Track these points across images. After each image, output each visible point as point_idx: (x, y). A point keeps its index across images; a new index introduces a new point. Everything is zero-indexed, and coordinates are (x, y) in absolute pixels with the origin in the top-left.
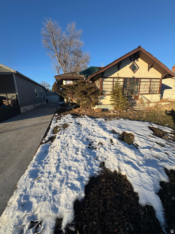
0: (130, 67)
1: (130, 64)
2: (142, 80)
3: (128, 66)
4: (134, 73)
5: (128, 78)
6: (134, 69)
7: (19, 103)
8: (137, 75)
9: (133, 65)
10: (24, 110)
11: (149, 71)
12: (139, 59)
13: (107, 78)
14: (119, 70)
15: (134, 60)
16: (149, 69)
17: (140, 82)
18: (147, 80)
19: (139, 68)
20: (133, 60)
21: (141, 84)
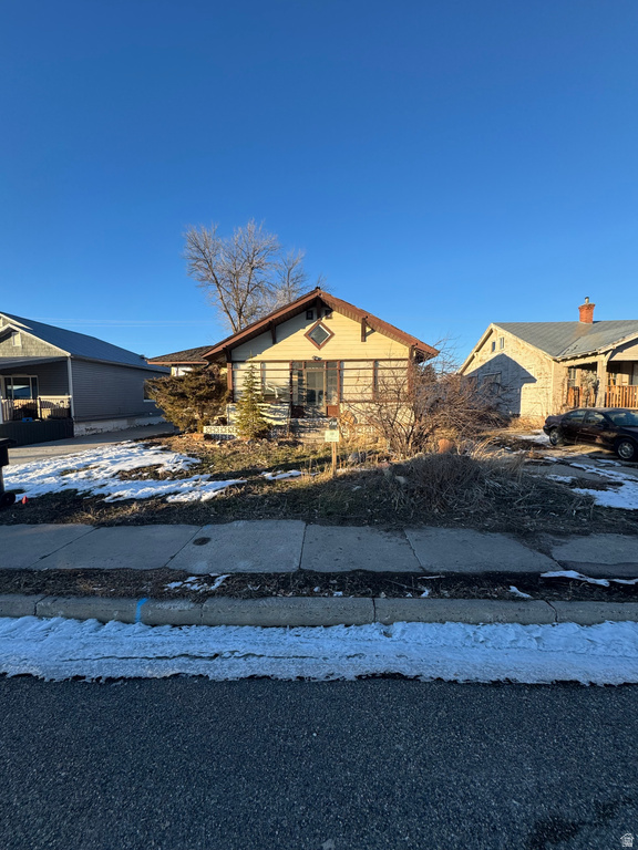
0: (308, 335)
1: (308, 328)
2: (346, 365)
3: (302, 332)
4: (319, 347)
5: (301, 361)
6: (319, 338)
7: (73, 414)
8: (327, 352)
9: (317, 328)
10: (87, 430)
11: (364, 340)
12: (335, 314)
13: (243, 362)
14: (275, 342)
15: (319, 316)
16: (364, 335)
17: (341, 370)
18: (362, 365)
19: (333, 334)
20: (315, 316)
21: (345, 374)
